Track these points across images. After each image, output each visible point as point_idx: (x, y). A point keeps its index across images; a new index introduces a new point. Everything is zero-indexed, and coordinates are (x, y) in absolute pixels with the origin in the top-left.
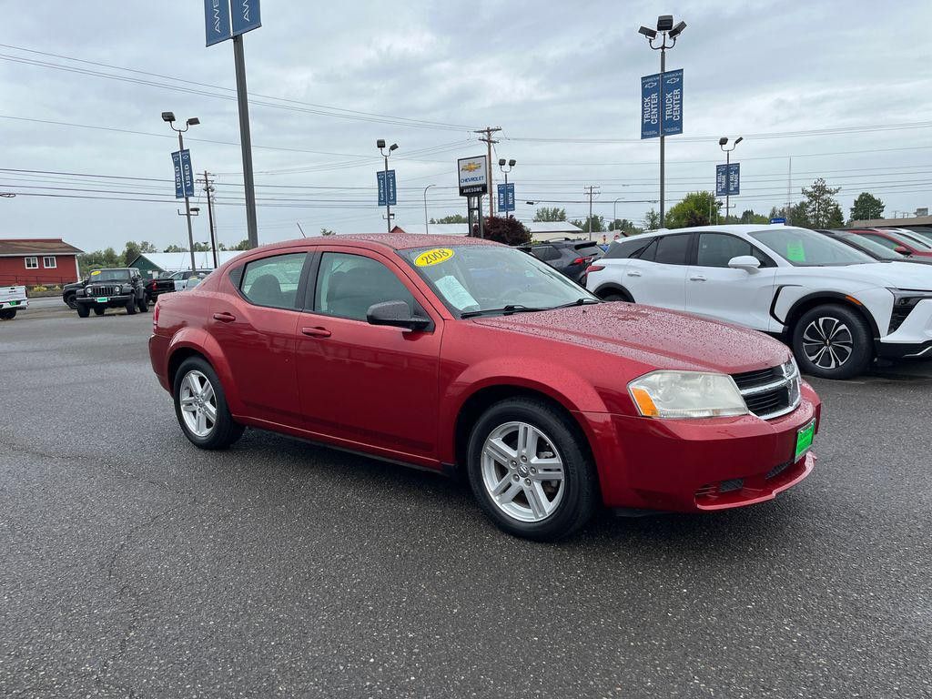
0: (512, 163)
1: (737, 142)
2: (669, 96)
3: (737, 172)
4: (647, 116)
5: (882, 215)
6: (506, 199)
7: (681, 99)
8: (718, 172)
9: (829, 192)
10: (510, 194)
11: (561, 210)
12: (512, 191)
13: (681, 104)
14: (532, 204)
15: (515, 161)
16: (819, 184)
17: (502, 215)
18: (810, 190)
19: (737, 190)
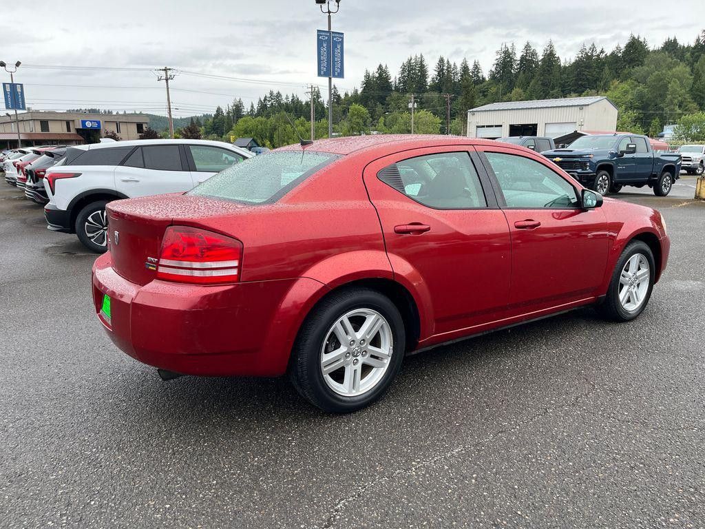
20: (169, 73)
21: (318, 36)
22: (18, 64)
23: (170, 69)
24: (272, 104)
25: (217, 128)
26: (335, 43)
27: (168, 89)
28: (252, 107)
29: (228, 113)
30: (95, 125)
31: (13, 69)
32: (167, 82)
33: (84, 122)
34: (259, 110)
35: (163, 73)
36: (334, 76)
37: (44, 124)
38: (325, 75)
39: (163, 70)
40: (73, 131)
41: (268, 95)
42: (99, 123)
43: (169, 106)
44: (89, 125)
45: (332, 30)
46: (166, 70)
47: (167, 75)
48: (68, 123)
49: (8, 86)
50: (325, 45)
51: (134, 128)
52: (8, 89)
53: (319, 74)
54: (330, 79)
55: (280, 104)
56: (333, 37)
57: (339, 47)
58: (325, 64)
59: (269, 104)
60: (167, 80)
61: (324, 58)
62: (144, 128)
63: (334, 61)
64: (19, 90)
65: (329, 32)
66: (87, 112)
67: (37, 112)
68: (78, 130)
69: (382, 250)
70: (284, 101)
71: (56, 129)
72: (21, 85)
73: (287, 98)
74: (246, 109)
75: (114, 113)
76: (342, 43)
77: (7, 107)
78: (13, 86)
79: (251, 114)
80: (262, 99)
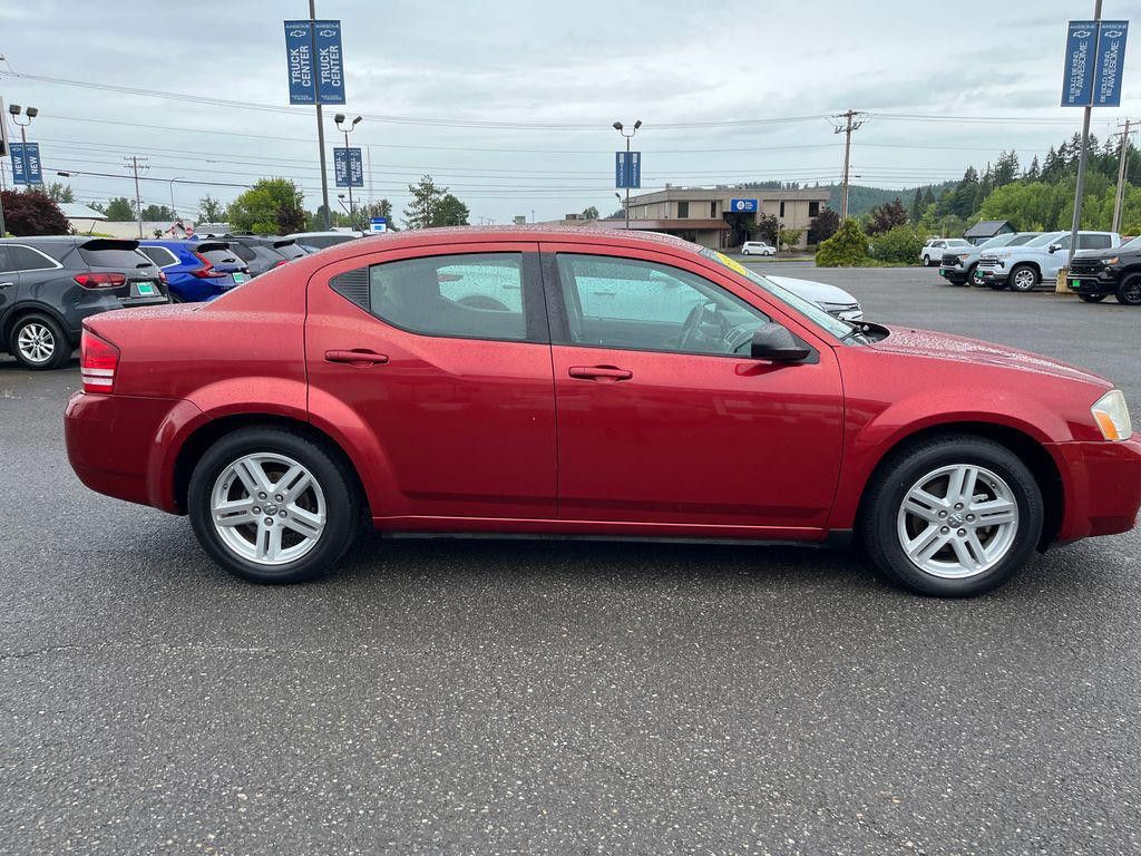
0: (32, 113)
1: (355, 122)
2: (323, 53)
3: (359, 158)
4: (295, 74)
5: (468, 220)
6: (26, 166)
7: (340, 59)
8: (336, 157)
9: (438, 192)
10: (33, 160)
11: (65, 186)
12: (36, 154)
13: (341, 65)
14: (67, 175)
15: (36, 110)
16: (427, 181)
17: (21, 189)
18: (418, 187)
19: (360, 181)
20: (855, 119)
21: (1071, 32)
22: (638, 125)
23: (856, 113)
24: (1075, 157)
25: (962, 205)
26: (1106, 43)
27: (848, 144)
28: (1035, 164)
29: (987, 177)
30: (750, 207)
31: (631, 132)
32: (849, 134)
33: (734, 203)
34: (1046, 171)
35: (846, 120)
36: (1098, 103)
37: (683, 207)
38: (1077, 103)
39: (845, 116)
40: (719, 216)
41: (1070, 142)
42: (754, 202)
43: (847, 172)
44: (740, 206)
45: (1103, 18)
46: (849, 115)
47: (849, 123)
48: (714, 205)
49: (622, 156)
50: (1083, 47)
51: (806, 208)
52: (622, 161)
53: (1065, 102)
54: (1088, 110)
55: (1091, 158)
56: (1104, 31)
57: (1114, 47)
58: (1080, 84)
59: (1068, 158)
60: (849, 131)
61: (1079, 72)
62: (820, 209)
63: (1100, 75)
64: (635, 161)
65: (1096, 22)
66: (744, 188)
67: (679, 189)
68: (725, 214)
69: (303, 381)
70: (1101, 150)
71: (698, 213)
72: (639, 154)
73: (1108, 145)
74: (1023, 167)
75: (801, 187)
76: (1122, 41)
77: (618, 186)
78: (628, 155)
79: (1030, 178)
80: (1057, 150)
